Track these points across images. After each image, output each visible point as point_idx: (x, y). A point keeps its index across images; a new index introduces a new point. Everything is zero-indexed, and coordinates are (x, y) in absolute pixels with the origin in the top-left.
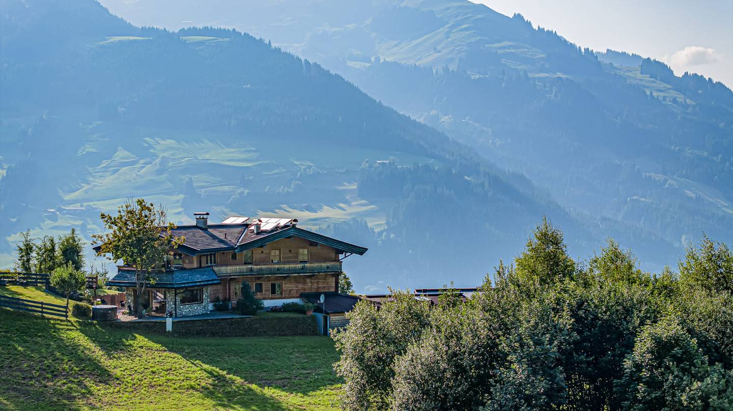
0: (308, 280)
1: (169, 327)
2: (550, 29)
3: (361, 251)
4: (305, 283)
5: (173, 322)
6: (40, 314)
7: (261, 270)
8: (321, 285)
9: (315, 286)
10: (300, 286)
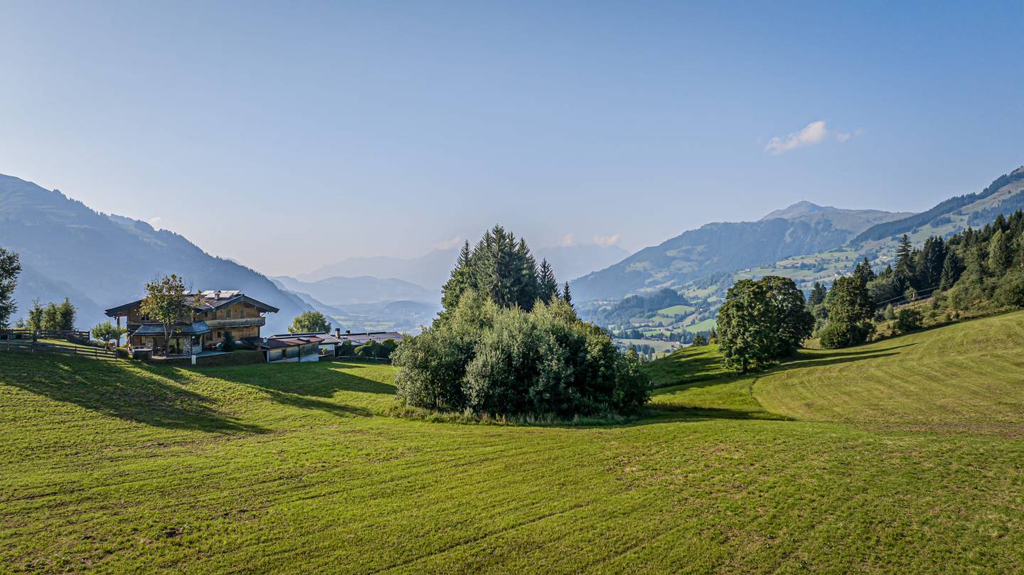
0: (245, 329)
1: (194, 361)
2: (78, 200)
3: (276, 310)
4: (243, 331)
5: (197, 358)
6: (95, 357)
7: (224, 323)
8: (251, 332)
9: (248, 333)
10: (240, 333)
